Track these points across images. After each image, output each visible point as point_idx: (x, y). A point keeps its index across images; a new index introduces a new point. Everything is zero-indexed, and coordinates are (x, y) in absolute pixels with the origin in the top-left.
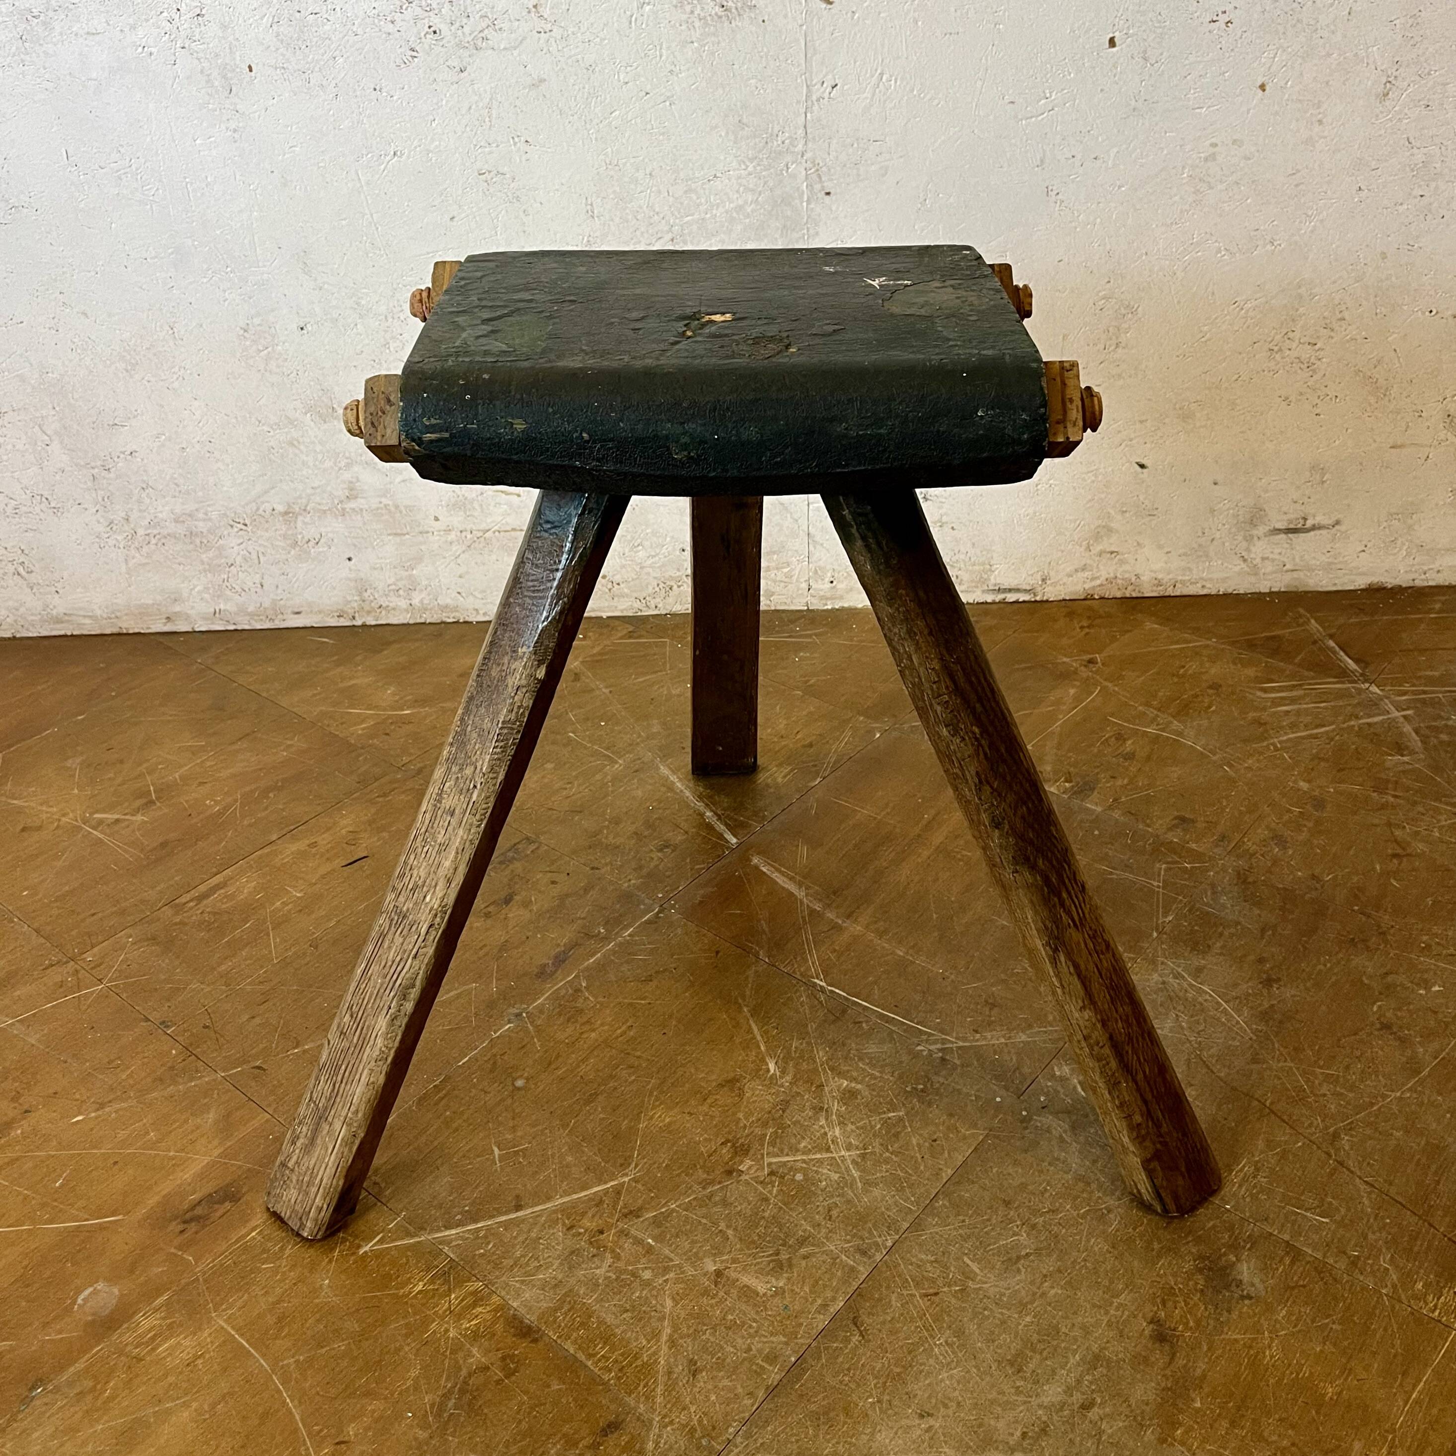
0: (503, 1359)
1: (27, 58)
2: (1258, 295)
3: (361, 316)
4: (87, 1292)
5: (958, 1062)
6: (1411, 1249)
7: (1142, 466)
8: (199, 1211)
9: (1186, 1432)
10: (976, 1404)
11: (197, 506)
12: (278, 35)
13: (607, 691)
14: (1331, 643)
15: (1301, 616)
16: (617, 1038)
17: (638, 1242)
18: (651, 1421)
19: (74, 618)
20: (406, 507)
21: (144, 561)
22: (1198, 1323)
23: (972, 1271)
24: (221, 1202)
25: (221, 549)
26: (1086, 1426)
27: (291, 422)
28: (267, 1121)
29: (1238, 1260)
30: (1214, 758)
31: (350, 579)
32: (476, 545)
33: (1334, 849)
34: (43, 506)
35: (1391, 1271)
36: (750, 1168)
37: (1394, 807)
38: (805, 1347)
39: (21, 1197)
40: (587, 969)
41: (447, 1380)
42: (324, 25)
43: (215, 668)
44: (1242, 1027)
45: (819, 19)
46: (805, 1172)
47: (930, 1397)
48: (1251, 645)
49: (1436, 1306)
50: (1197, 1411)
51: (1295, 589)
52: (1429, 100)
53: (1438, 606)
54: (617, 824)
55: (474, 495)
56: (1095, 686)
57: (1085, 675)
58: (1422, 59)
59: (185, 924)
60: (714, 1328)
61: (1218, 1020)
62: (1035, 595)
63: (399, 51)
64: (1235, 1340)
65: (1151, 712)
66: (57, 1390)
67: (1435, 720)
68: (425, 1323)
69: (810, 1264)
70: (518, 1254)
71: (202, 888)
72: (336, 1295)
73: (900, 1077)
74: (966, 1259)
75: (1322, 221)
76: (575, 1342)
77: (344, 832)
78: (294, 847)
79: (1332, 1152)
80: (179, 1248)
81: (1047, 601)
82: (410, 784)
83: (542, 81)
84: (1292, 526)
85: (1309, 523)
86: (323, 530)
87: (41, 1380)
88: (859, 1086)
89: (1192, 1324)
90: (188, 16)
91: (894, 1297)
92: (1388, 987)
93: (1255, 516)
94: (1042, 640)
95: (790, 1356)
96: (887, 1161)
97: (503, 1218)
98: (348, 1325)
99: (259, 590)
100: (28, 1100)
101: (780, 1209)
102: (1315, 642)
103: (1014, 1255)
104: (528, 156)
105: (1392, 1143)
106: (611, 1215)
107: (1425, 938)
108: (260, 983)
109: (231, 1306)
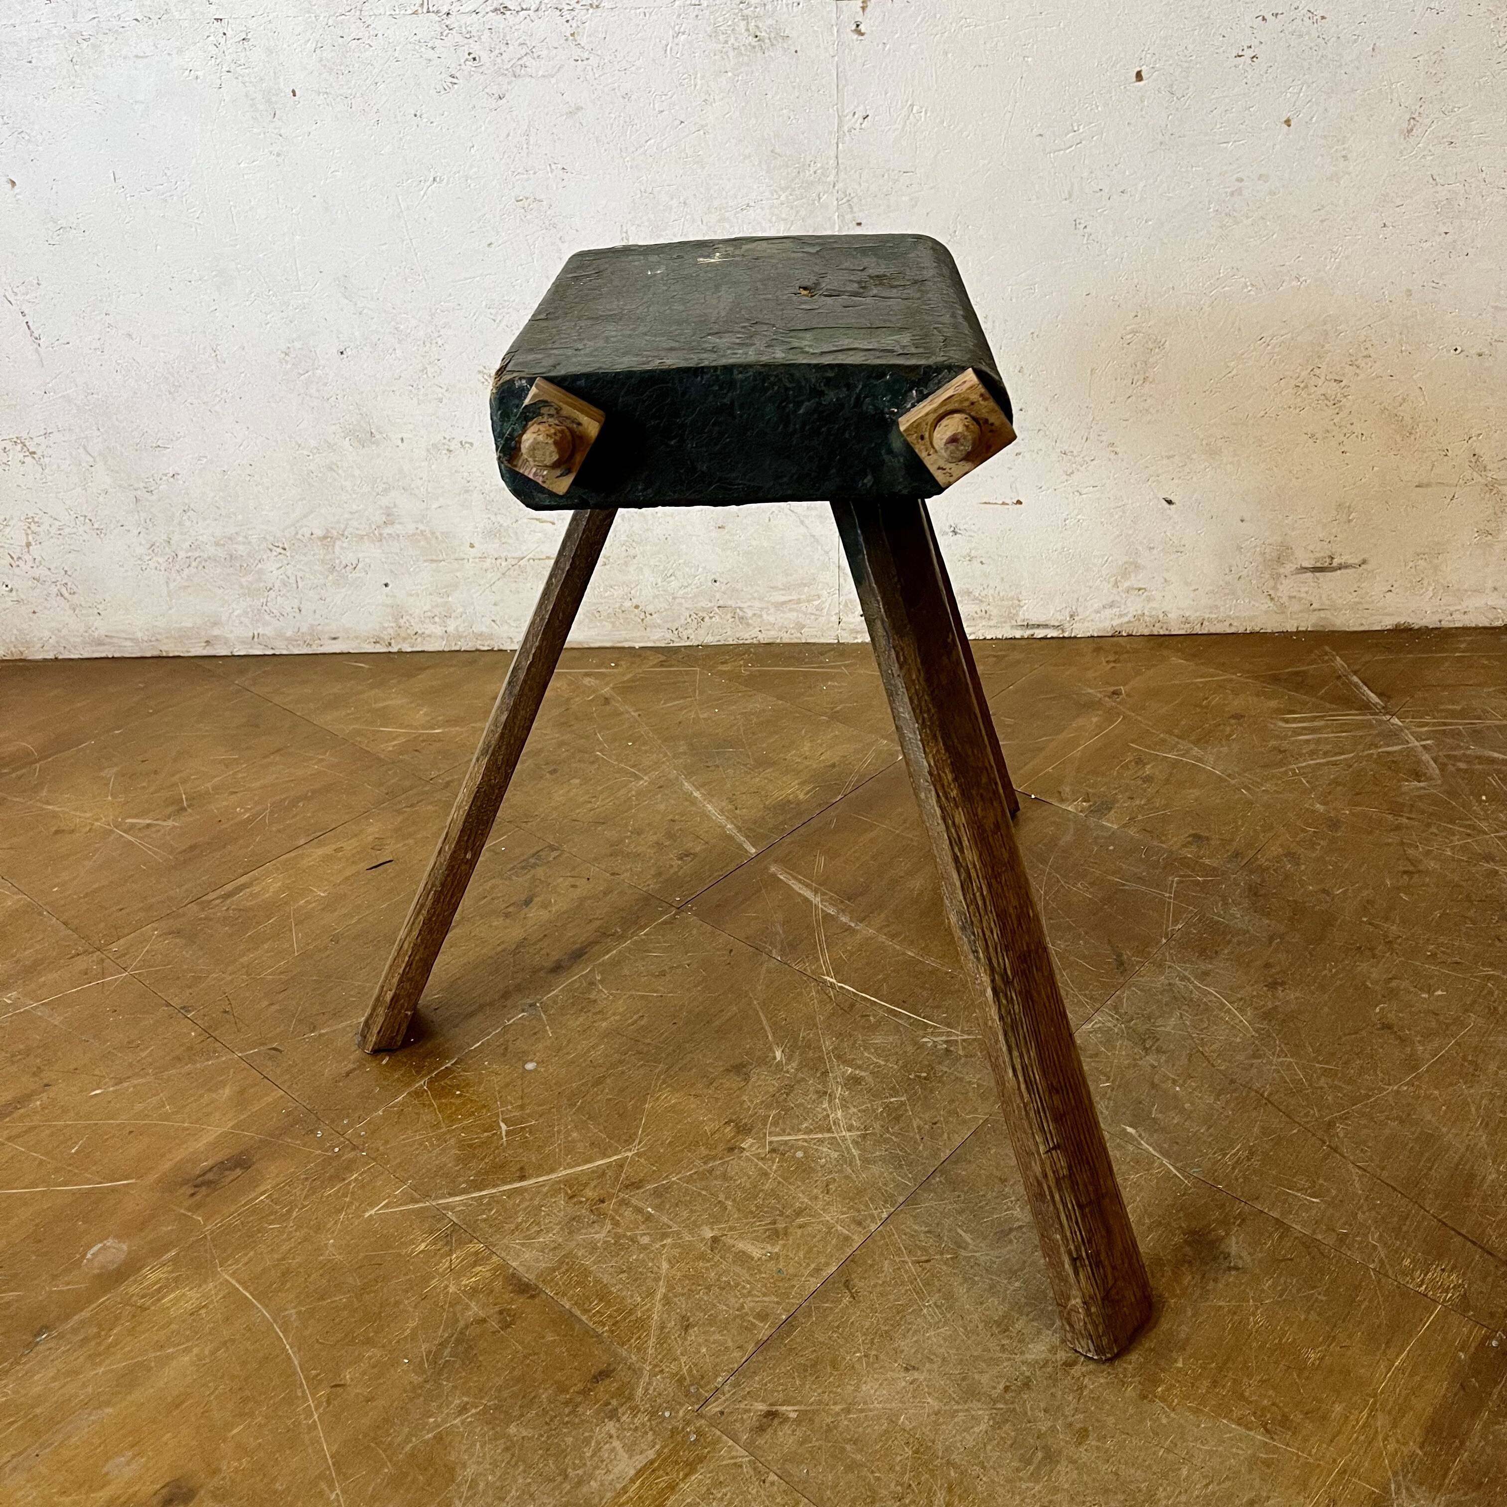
0: (501, 1312)
1: (77, 81)
2: (1283, 332)
3: (400, 341)
4: (95, 1249)
5: (961, 1052)
6: (1400, 1228)
7: (1170, 502)
8: (210, 1176)
9: (1168, 1390)
10: (961, 1360)
11: (238, 529)
12: (321, 60)
13: (636, 714)
14: (1355, 679)
15: (1326, 654)
16: (629, 1025)
17: (639, 1210)
18: (641, 1369)
19: (115, 640)
20: (442, 533)
21: (186, 584)
22: (1185, 1290)
23: (965, 1242)
24: (232, 1169)
25: (260, 573)
26: (1068, 1381)
27: (330, 445)
28: (282, 1097)
29: (1227, 1235)
30: (1233, 782)
31: (387, 606)
32: (511, 572)
33: (1346, 866)
34: (86, 527)
35: (1380, 1249)
36: (751, 1146)
37: (1407, 827)
38: (796, 1307)
39: (36, 1163)
40: (602, 964)
41: (445, 1330)
42: (366, 50)
43: (252, 689)
44: (1244, 1026)
45: (851, 50)
46: (805, 1150)
47: (916, 1353)
48: (1275, 679)
49: (1423, 1281)
50: (1179, 1370)
51: (1321, 629)
52: (1452, 137)
53: (1463, 646)
54: (639, 834)
55: (510, 522)
56: (1118, 715)
57: (1108, 705)
58: (1445, 96)
59: (211, 920)
60: (709, 1288)
61: (1221, 1019)
62: (1063, 631)
63: (439, 77)
64: (1220, 1307)
65: (1172, 740)
66: (60, 1336)
67: (1454, 749)
68: (426, 1279)
69: (806, 1233)
70: (520, 1220)
71: (229, 887)
72: (340, 1254)
73: (904, 1065)
74: (959, 1231)
75: (1347, 257)
76: (571, 1299)
77: (370, 838)
78: (320, 852)
79: (1326, 1139)
80: (189, 1209)
81: (1075, 637)
82: (438, 796)
83: (579, 109)
84: (1318, 565)
85: (1336, 562)
86: (360, 555)
87: (47, 1327)
88: (863, 1074)
89: (1178, 1292)
90: (234, 40)
91: (886, 1263)
92: (1391, 991)
93: (1282, 554)
94: (1068, 673)
95: (781, 1314)
96: (887, 1141)
97: (507, 1187)
98: (350, 1280)
99: (297, 615)
100: (48, 1075)
101: (779, 1183)
102: (1339, 677)
103: (1006, 1228)
104: (564, 183)
105: (1387, 1132)
106: (613, 1186)
107: (1431, 947)
108: (281, 973)
109: (237, 1261)
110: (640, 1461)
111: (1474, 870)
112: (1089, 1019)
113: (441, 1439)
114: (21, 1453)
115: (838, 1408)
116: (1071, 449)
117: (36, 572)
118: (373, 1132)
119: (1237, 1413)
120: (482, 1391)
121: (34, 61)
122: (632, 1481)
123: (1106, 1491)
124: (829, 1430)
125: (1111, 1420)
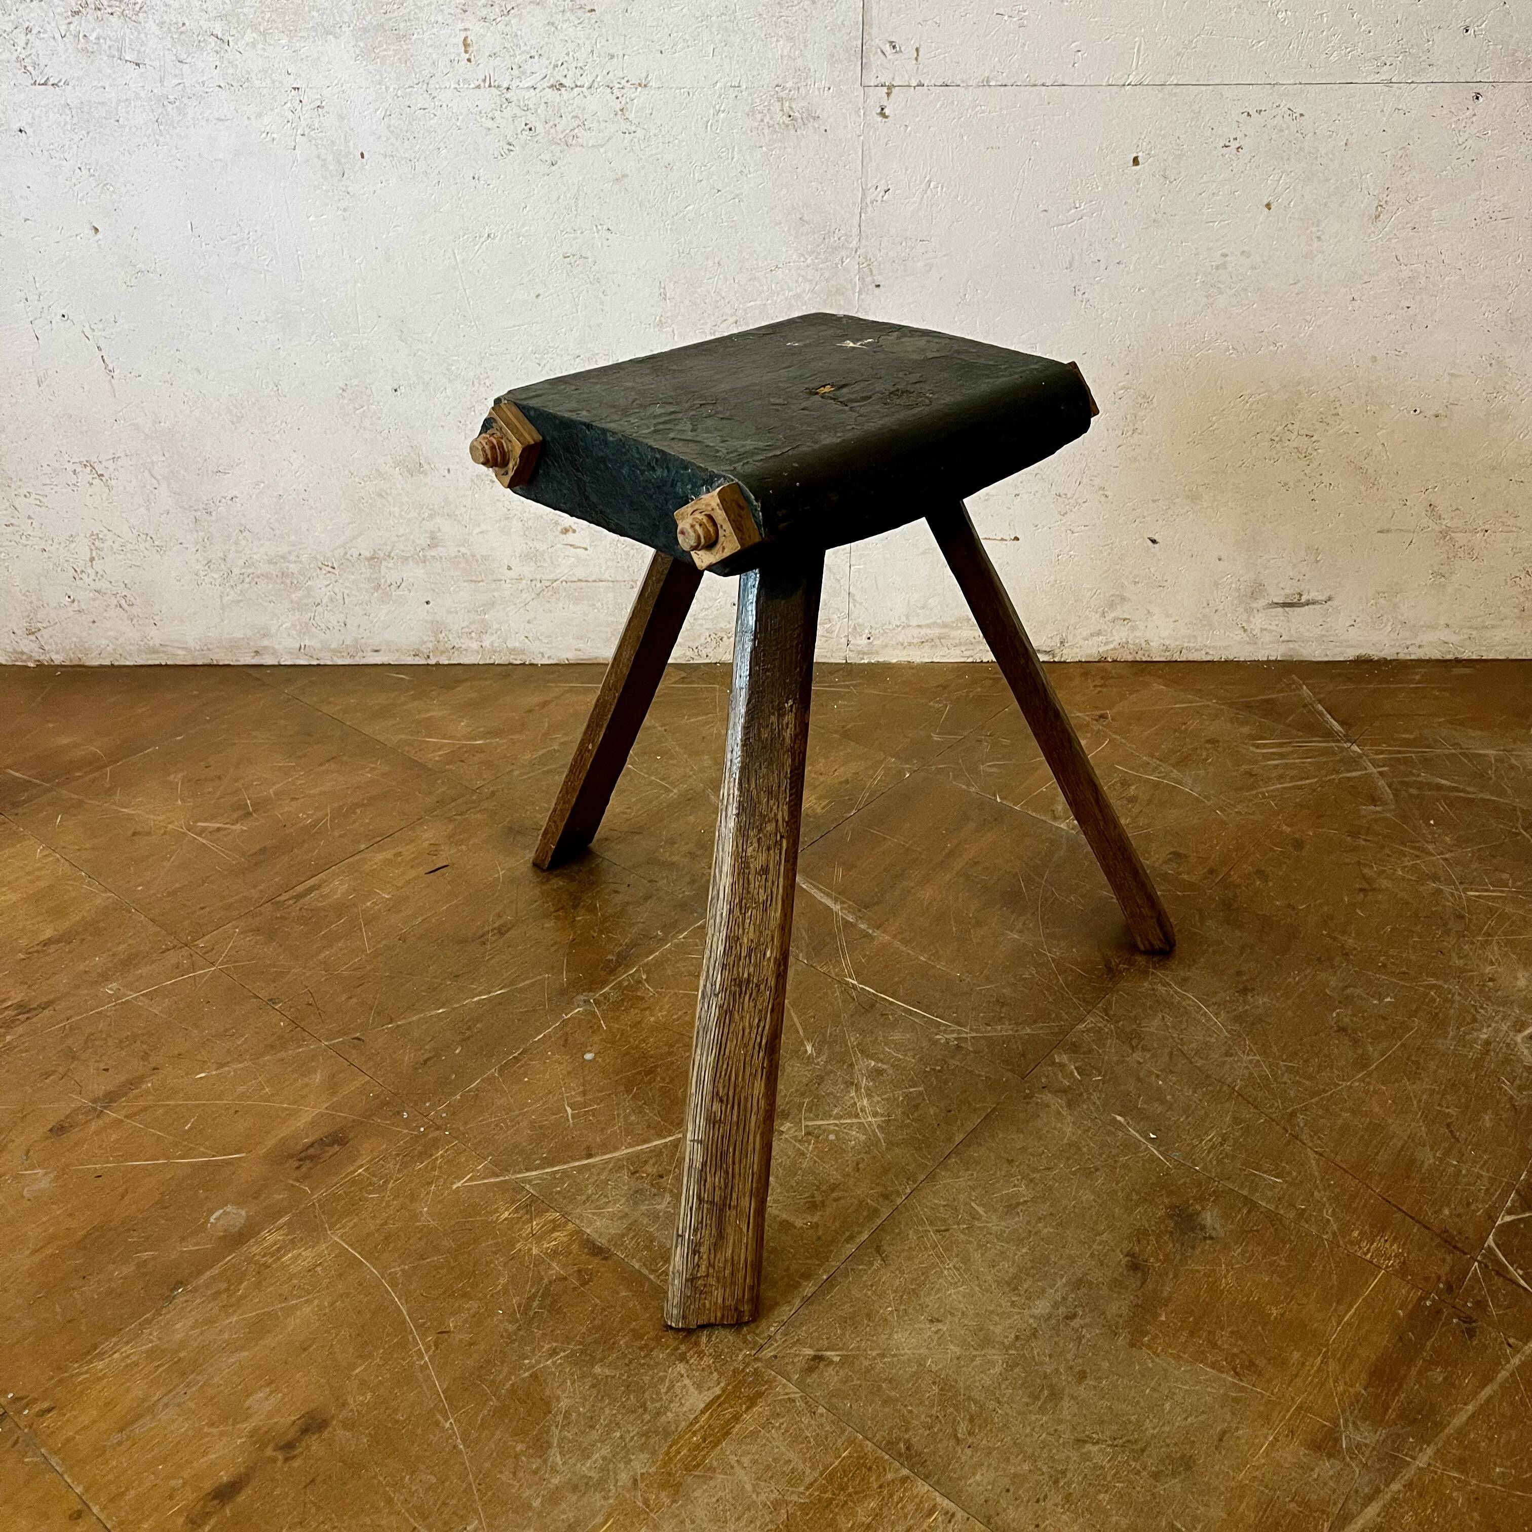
0: (579, 1271)
1: (161, 139)
2: (1262, 390)
3: (450, 381)
4: (217, 1214)
5: (970, 1048)
6: (1350, 1206)
7: (1154, 542)
8: (311, 1151)
9: (1153, 1339)
10: (978, 1313)
11: (290, 549)
12: (389, 126)
14: (1320, 707)
15: (1294, 682)
16: (675, 1020)
19: (169, 649)
20: (482, 556)
21: (238, 598)
22: (1167, 1255)
23: (979, 1214)
24: (331, 1145)
25: (309, 589)
26: (1069, 1332)
27: (381, 475)
28: (368, 1082)
29: (1203, 1209)
30: (1208, 803)
31: (427, 622)
32: (545, 593)
33: (1309, 883)
34: (147, 545)
35: (1332, 1222)
36: (789, 1129)
37: (1364, 848)
38: (835, 1268)
39: (155, 1138)
40: (647, 964)
41: (531, 1287)
42: (431, 119)
43: (301, 698)
44: (1218, 1027)
45: (875, 130)
46: (837, 1134)
47: (939, 1308)
48: (1248, 707)
49: (1368, 1250)
50: (1163, 1323)
51: (1290, 658)
52: (1415, 223)
53: (1418, 677)
54: (672, 844)
55: (545, 548)
56: (1105, 737)
57: (1096, 728)
58: (1410, 187)
59: (286, 919)
61: (1199, 1021)
62: (1054, 656)
63: (497, 144)
64: (1197, 1270)
65: (1154, 762)
66: (194, 1290)
67: (1407, 776)
68: (511, 1243)
69: (840, 1205)
70: (590, 1192)
71: (300, 889)
72: (434, 1220)
73: (921, 1060)
74: (973, 1204)
75: (1319, 327)
76: (640, 1260)
77: (426, 844)
78: (380, 857)
79: (1288, 1128)
80: (296, 1180)
81: (1065, 662)
82: (485, 805)
83: (625, 176)
84: (1288, 601)
85: (1303, 599)
86: (405, 575)
87: (182, 1283)
88: (885, 1067)
89: (1161, 1257)
90: (309, 107)
91: (911, 1232)
92: (1347, 998)
93: (1256, 590)
95: (822, 1274)
96: (908, 1126)
97: (577, 1164)
98: (445, 1242)
99: (342, 629)
100: (155, 1060)
101: (815, 1162)
102: (1305, 706)
103: (1014, 1202)
104: (609, 243)
105: (1340, 1121)
106: (670, 1164)
107: (1382, 959)
108: (355, 969)
109: (343, 1227)
110: (708, 1396)
111: (1421, 889)
112: (1082, 1020)
113: (537, 1377)
114: (171, 1391)
115: (874, 1353)
116: (1066, 491)
117: (98, 585)
118: (454, 1114)
119: (1210, 1358)
120: (568, 1339)
121: (121, 120)
122: (703, 1412)
123: (1102, 1422)
124: (868, 1371)
125: (1105, 1365)
